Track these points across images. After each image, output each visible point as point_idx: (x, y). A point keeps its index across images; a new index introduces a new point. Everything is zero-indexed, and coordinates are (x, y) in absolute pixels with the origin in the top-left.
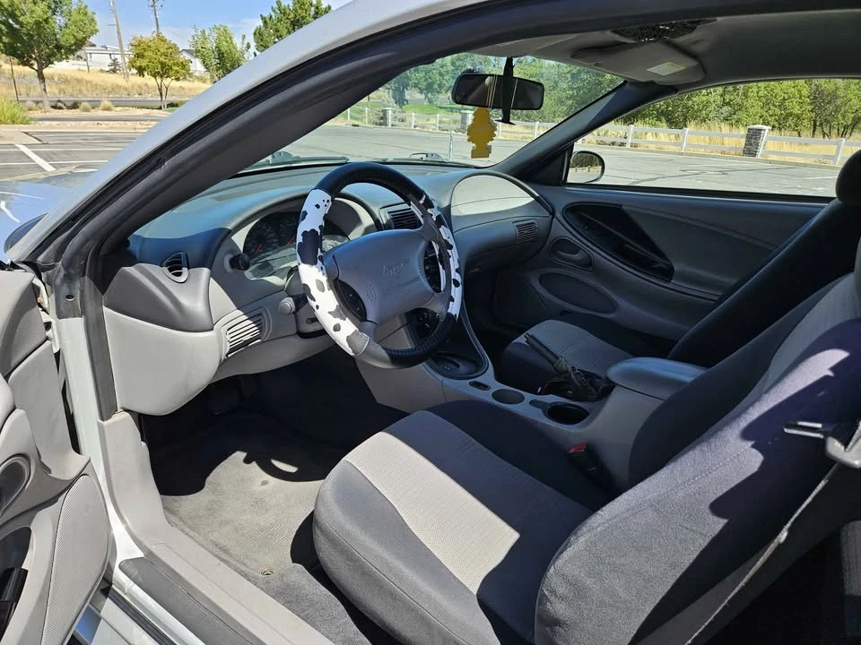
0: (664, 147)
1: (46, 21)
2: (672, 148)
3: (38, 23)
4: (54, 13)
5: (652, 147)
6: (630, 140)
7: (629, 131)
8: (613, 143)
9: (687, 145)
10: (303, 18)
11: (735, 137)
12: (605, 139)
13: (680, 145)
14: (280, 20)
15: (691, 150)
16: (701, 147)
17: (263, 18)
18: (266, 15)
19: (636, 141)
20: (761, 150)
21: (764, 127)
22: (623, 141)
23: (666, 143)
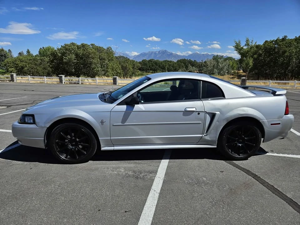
2: (94, 84)
5: (88, 84)
6: (80, 82)
7: (79, 79)
8: (75, 83)
9: (98, 82)
11: (110, 80)
12: (72, 82)
15: (99, 84)
16: (102, 83)
20: (117, 83)
21: (117, 77)
22: (78, 82)
23: (91, 82)
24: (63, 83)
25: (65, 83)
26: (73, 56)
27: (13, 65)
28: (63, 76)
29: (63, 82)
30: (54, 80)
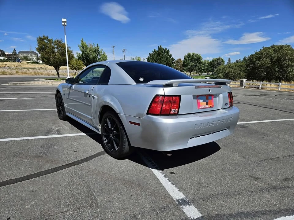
0: (273, 89)
1: (95, 57)
2: (276, 89)
3: (93, 58)
4: (97, 55)
5: (269, 89)
6: (260, 87)
7: (260, 83)
8: (255, 88)
9: (281, 88)
10: (161, 53)
12: (252, 86)
13: (278, 88)
14: (154, 54)
15: (283, 90)
16: (286, 89)
17: (150, 54)
18: (151, 53)
19: (262, 87)
22: (258, 87)
23: (274, 88)
24: (243, 87)
25: (245, 86)
26: (268, 60)
27: (222, 71)
28: (245, 80)
29: (244, 85)
30: (236, 84)
